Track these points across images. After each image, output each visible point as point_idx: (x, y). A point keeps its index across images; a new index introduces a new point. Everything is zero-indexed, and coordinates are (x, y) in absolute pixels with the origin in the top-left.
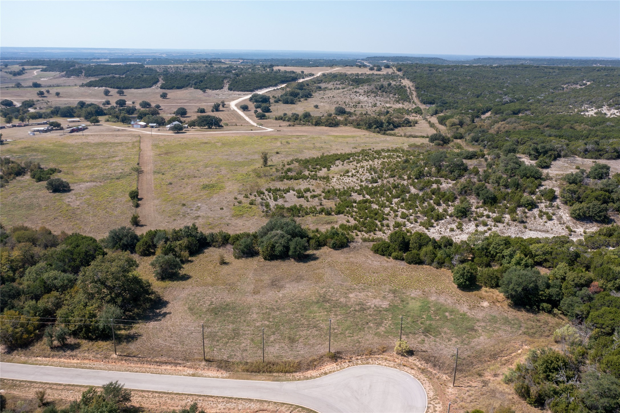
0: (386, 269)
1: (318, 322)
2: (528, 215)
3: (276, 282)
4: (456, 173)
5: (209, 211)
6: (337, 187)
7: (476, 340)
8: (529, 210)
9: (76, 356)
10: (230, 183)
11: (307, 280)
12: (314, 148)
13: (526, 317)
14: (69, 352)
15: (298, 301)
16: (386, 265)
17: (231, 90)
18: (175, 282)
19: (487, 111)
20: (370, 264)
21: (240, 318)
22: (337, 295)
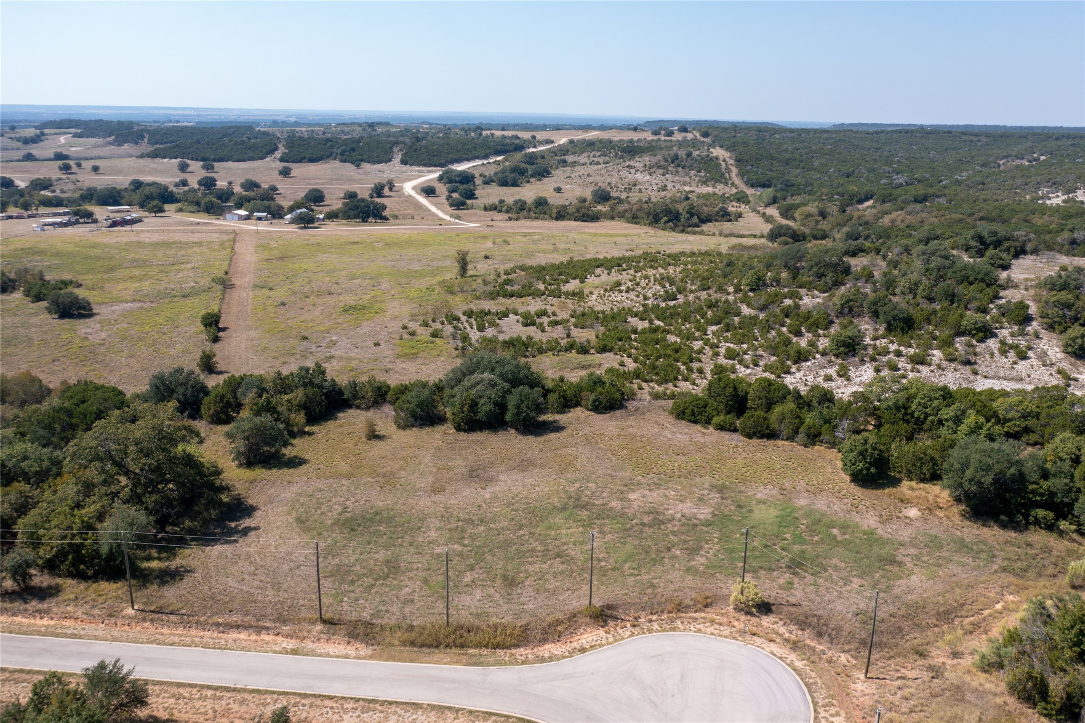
0: (701, 448)
1: (566, 547)
2: (978, 350)
3: (479, 472)
4: (829, 278)
5: (353, 348)
6: (599, 308)
7: (903, 582)
8: (979, 341)
9: (47, 612)
10: (395, 303)
11: (543, 467)
12: (556, 250)
13: (1001, 539)
14: (34, 604)
15: (523, 506)
16: (702, 440)
17: (405, 164)
18: (274, 471)
19: (867, 199)
20: (670, 439)
21: (402, 537)
22: (605, 495)
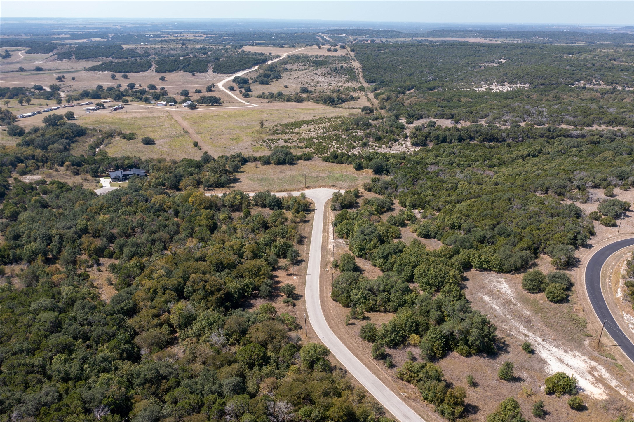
1: (301, 180)
2: (393, 144)
3: (282, 171)
4: (365, 127)
6: (305, 137)
10: (245, 137)
11: (295, 170)
12: (289, 117)
13: (378, 176)
15: (292, 176)
16: (328, 164)
17: (215, 73)
18: (240, 173)
19: (412, 88)
20: (321, 165)
21: (271, 181)
22: (307, 174)
